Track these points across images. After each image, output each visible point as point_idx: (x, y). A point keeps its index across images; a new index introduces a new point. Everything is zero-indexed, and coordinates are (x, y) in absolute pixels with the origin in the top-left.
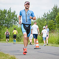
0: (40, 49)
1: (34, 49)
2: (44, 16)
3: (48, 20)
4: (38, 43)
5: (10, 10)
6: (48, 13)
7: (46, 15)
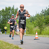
0: (39, 39)
1: (34, 39)
2: (43, 12)
3: (46, 15)
4: (37, 35)
5: (14, 7)
6: (45, 10)
7: (44, 11)
